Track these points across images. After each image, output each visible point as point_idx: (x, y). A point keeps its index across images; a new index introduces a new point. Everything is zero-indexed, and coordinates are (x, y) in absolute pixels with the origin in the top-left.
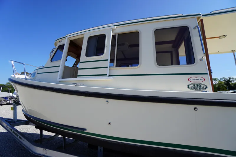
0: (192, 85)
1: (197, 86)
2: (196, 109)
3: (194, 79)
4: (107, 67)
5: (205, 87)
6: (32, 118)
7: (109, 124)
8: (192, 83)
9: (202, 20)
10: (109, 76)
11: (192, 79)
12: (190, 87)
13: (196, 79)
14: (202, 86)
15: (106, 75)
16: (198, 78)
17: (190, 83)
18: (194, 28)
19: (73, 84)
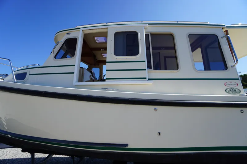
0: (229, 90)
1: (233, 90)
2: (242, 112)
3: (229, 84)
4: (145, 70)
5: (239, 91)
6: (9, 136)
7: (159, 134)
8: (228, 87)
9: (227, 31)
10: (149, 79)
11: (228, 84)
12: (227, 91)
13: (231, 84)
14: (237, 90)
15: (146, 78)
16: (233, 83)
17: (227, 87)
18: (222, 38)
19: (103, 89)
